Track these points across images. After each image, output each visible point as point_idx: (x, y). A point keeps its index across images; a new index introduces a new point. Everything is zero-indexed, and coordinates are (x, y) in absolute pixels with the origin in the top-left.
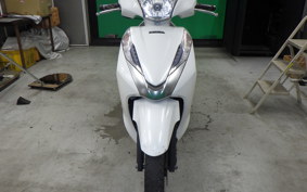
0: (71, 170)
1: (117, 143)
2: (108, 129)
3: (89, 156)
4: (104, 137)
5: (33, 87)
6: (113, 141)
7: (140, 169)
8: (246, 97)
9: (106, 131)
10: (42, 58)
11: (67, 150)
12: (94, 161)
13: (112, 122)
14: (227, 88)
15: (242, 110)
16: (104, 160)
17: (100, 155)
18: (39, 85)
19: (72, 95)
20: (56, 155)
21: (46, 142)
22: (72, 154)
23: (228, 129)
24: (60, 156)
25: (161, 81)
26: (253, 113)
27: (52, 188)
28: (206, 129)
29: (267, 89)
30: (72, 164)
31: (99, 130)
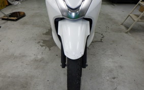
0: (21, 66)
1: (50, 50)
2: (45, 41)
3: (33, 57)
4: (42, 46)
5: (3, 19)
6: (48, 49)
7: (63, 66)
8: (122, 24)
9: (43, 43)
10: (10, 4)
11: (20, 54)
12: (36, 61)
13: (47, 38)
14: (111, 19)
15: (120, 31)
16: (42, 60)
17: (39, 57)
18: (6, 18)
19: (25, 23)
20: (13, 57)
21: (8, 49)
22: (23, 56)
23: (113, 41)
24: (16, 57)
25: (78, 5)
26: (127, 33)
27: (9, 77)
28: (101, 41)
29: (136, 19)
30: (22, 62)
31: (39, 42)
